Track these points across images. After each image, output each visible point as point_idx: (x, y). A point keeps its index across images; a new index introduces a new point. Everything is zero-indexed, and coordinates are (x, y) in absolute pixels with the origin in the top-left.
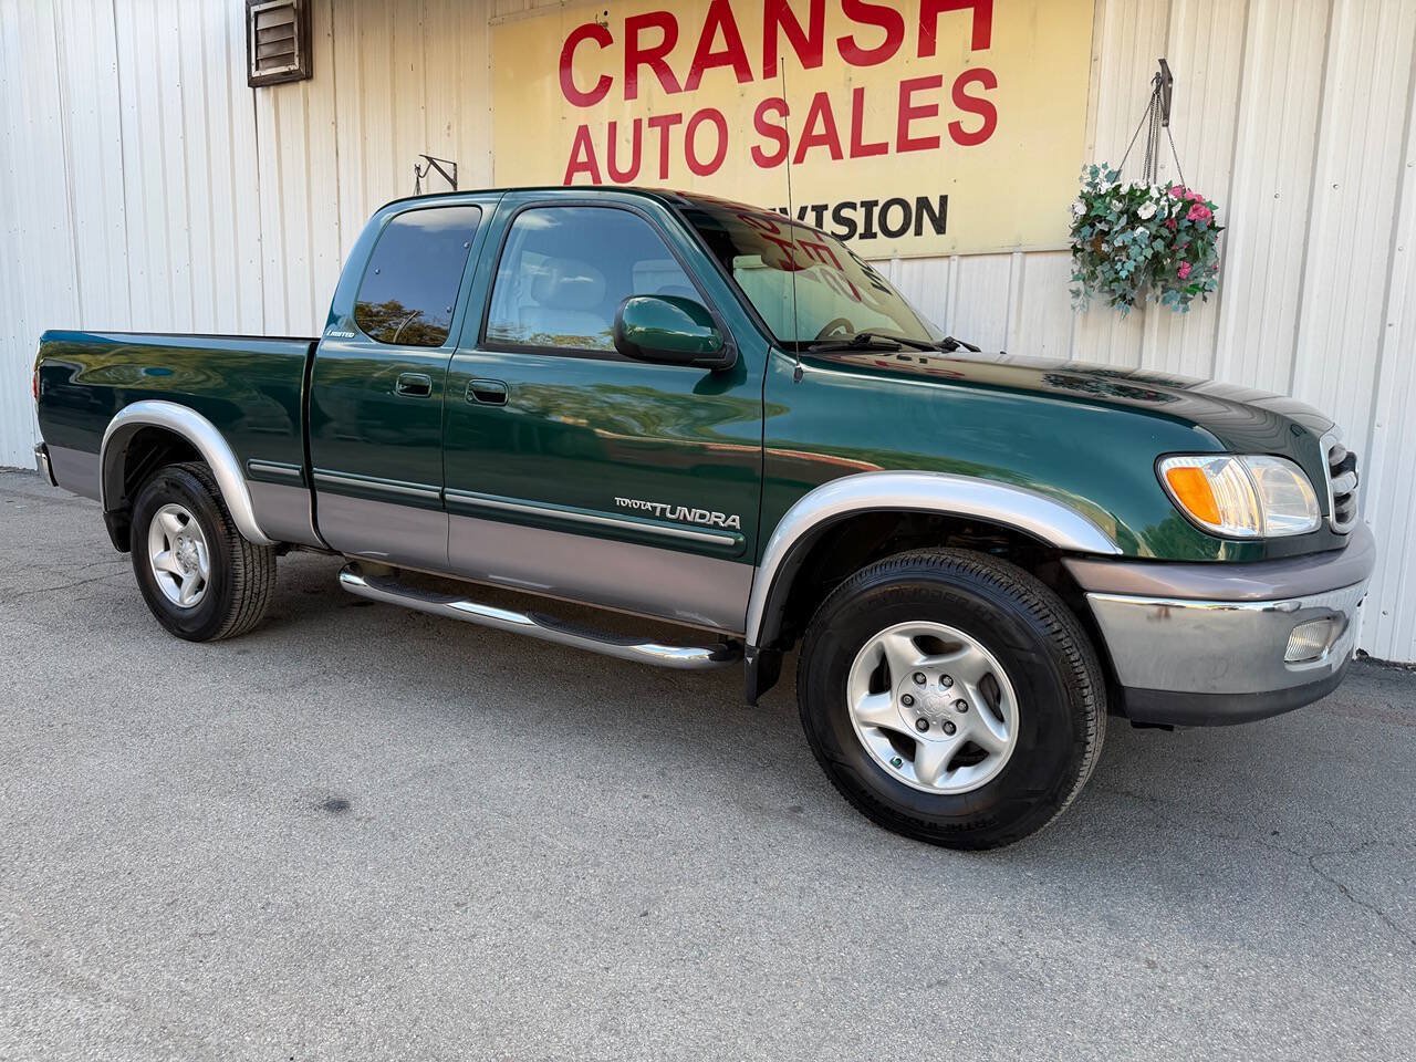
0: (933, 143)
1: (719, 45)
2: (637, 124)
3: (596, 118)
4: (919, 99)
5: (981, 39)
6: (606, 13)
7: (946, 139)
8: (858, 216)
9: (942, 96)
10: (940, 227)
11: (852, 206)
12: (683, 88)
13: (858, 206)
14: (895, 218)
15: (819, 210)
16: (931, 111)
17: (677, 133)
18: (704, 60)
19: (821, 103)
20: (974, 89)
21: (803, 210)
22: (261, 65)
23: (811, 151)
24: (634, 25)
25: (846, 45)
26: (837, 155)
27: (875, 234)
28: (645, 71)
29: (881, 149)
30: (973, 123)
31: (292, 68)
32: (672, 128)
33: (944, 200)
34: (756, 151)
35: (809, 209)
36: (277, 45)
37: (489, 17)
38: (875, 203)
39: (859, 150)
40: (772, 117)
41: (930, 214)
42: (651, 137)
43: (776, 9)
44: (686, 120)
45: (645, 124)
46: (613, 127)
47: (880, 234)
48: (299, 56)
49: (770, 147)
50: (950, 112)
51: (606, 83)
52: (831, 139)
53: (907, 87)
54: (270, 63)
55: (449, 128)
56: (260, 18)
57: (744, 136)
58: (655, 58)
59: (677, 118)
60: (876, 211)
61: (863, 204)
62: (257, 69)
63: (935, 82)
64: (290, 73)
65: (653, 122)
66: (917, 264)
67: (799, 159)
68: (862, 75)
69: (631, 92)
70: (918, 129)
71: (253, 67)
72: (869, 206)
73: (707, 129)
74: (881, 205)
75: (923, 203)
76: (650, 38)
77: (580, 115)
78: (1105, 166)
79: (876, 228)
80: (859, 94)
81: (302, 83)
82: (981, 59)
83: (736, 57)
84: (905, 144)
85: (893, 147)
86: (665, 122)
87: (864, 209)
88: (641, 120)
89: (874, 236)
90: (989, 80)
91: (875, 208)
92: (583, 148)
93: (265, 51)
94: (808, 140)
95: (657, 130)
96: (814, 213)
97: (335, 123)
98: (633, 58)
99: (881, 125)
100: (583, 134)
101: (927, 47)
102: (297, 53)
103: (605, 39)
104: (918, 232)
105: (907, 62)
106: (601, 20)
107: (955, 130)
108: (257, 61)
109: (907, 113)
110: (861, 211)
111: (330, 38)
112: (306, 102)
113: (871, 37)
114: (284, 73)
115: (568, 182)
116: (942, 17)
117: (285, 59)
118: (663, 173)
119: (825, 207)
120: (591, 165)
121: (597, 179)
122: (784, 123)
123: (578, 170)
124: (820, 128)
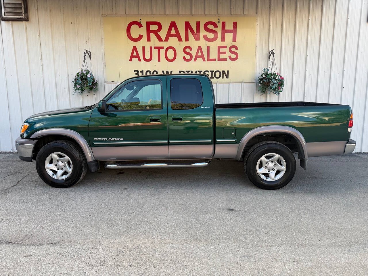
0: (225, 60)
1: (173, 32)
2: (151, 48)
3: (139, 45)
4: (222, 50)
5: (234, 39)
6: (140, 19)
7: (228, 59)
9: (227, 50)
10: (227, 77)
11: (208, 71)
12: (164, 41)
13: (209, 71)
14: (218, 75)
15: (200, 72)
16: (225, 53)
17: (162, 52)
18: (169, 35)
19: (200, 48)
20: (233, 49)
21: (196, 72)
22: (6, 14)
23: (198, 59)
24: (149, 24)
25: (205, 36)
26: (204, 60)
28: (153, 36)
29: (214, 60)
30: (234, 56)
31: (21, 17)
32: (161, 50)
33: (228, 71)
34: (184, 58)
35: (198, 71)
36: (14, 9)
37: (101, 14)
38: (213, 71)
39: (209, 60)
40: (188, 50)
41: (225, 74)
43: (188, 26)
44: (165, 48)
45: (153, 48)
46: (144, 48)
47: (214, 78)
48: (24, 14)
49: (188, 57)
50: (229, 54)
52: (202, 56)
53: (219, 47)
54: (10, 14)
55: (87, 42)
57: (181, 54)
58: (156, 32)
60: (213, 73)
62: (5, 15)
63: (225, 47)
64: (21, 18)
65: (155, 48)
66: (222, 84)
67: (195, 60)
68: (209, 44)
69: (149, 39)
70: (222, 56)
71: (3, 14)
72: (212, 72)
73: (171, 51)
74: (214, 72)
75: (224, 72)
76: (154, 27)
77: (134, 44)
79: (213, 76)
80: (208, 48)
81: (24, 22)
82: (234, 44)
83: (178, 35)
84: (219, 59)
85: (217, 60)
86: (159, 48)
88: (152, 47)
89: (213, 78)
90: (237, 48)
91: (213, 72)
92: (135, 52)
93: (8, 10)
94: (197, 56)
95: (157, 50)
97: (39, 36)
98: (149, 31)
99: (214, 55)
100: (135, 49)
101: (223, 39)
102: (23, 12)
103: (140, 25)
104: (223, 78)
105: (219, 42)
106: (139, 21)
107: (230, 57)
108: (5, 12)
109: (219, 53)
110: (210, 73)
111: (37, 10)
112: (26, 28)
113: (211, 36)
114: (18, 18)
115: (131, 60)
116: (227, 34)
117: (20, 14)
118: (159, 60)
119: (202, 71)
120: (138, 56)
121: (140, 60)
122: (191, 52)
123: (134, 57)
124: (200, 54)
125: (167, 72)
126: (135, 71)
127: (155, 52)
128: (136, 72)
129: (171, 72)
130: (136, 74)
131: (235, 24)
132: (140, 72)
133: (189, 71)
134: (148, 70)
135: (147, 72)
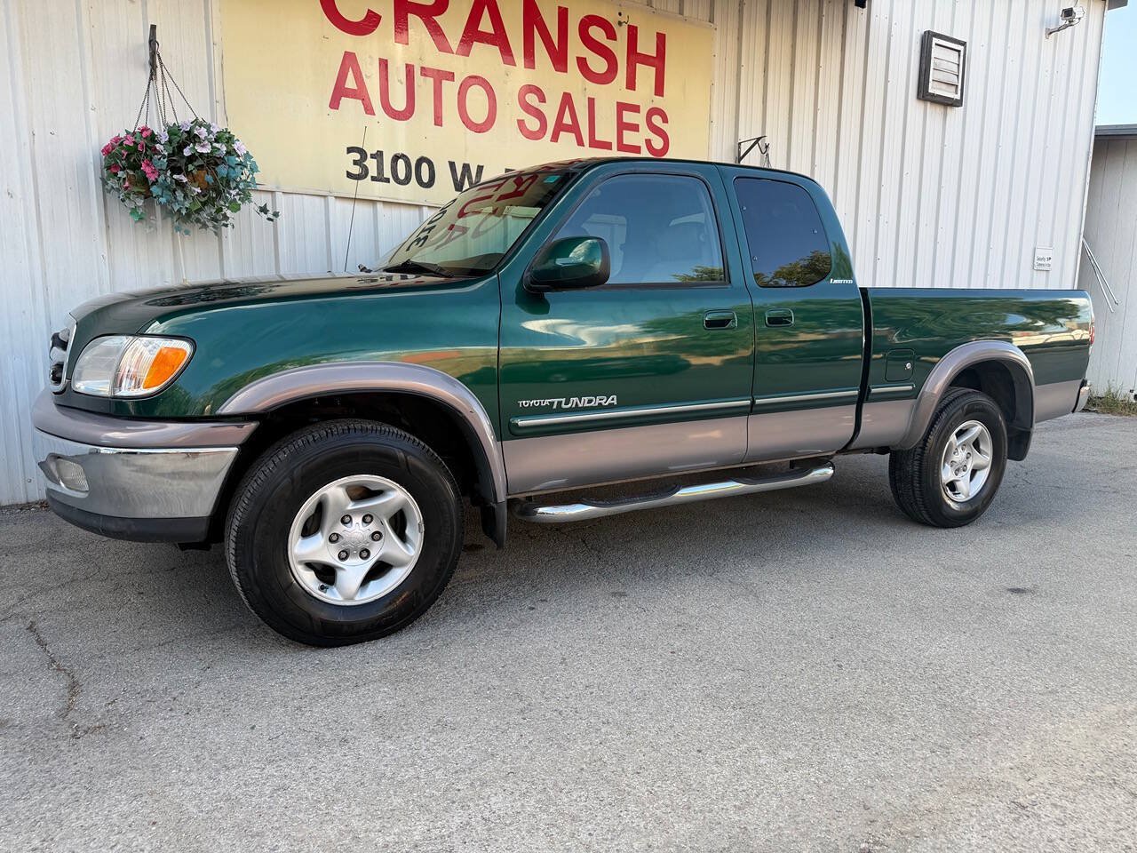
0: (637, 149)
1: (486, 25)
2: (410, 70)
3: (368, 49)
4: (628, 117)
5: (659, 90)
7: (644, 149)
9: (640, 119)
12: (455, 52)
16: (635, 128)
17: (450, 90)
18: (473, 33)
19: (567, 100)
20: (657, 121)
23: (563, 135)
25: (582, 63)
26: (579, 142)
28: (416, 23)
29: (608, 145)
30: (657, 143)
32: (445, 83)
34: (521, 124)
39: (594, 143)
43: (532, 17)
44: (459, 80)
45: (417, 71)
46: (384, 64)
49: (533, 124)
50: (645, 132)
51: (374, 18)
52: (575, 129)
53: (622, 107)
57: (510, 111)
58: (427, 14)
63: (636, 109)
65: (426, 72)
67: (555, 138)
68: (594, 89)
70: (628, 138)
73: (478, 93)
77: (349, 42)
80: (591, 102)
82: (659, 102)
83: (501, 40)
84: (621, 146)
85: (614, 146)
86: (441, 76)
88: (412, 66)
90: (665, 118)
92: (350, 75)
94: (560, 127)
95: (430, 81)
98: (402, 5)
99: (606, 128)
100: (349, 60)
101: (631, 85)
105: (620, 89)
107: (648, 144)
109: (621, 125)
113: (598, 64)
115: (335, 104)
116: (639, 67)
118: (438, 121)
120: (360, 94)
121: (369, 110)
122: (542, 107)
123: (347, 96)
124: (567, 120)
125: (466, 167)
126: (350, 150)
127: (424, 87)
128: (357, 156)
129: (480, 169)
130: (355, 163)
131: (661, 39)
132: (373, 156)
134: (400, 151)
135: (396, 158)
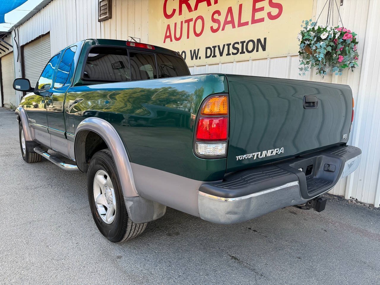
0: (262, 20)
2: (182, 22)
3: (171, 22)
4: (258, 5)
7: (266, 18)
8: (239, 46)
9: (265, 4)
10: (264, 49)
11: (238, 43)
12: (193, 10)
14: (250, 47)
15: (229, 45)
16: (262, 9)
18: (198, 1)
19: (230, 10)
21: (224, 46)
23: (227, 26)
26: (234, 27)
27: (245, 52)
28: (184, 6)
29: (246, 24)
30: (275, 11)
31: (107, 16)
32: (190, 23)
33: (265, 39)
34: (212, 28)
35: (226, 45)
36: (104, 10)
39: (241, 25)
40: (216, 16)
41: (261, 44)
42: (185, 25)
44: (194, 20)
45: (184, 22)
46: (176, 24)
47: (246, 52)
48: (108, 12)
49: (215, 26)
50: (268, 9)
51: (174, 11)
52: (232, 22)
53: (255, 2)
54: (103, 15)
55: (139, 29)
56: (101, 3)
57: (209, 23)
58: (186, 2)
59: (191, 20)
60: (245, 44)
61: (241, 42)
62: (100, 17)
65: (186, 21)
66: (257, 61)
67: (223, 29)
70: (258, 16)
71: (99, 16)
72: (243, 43)
73: (199, 22)
74: (246, 42)
75: (259, 41)
77: (168, 21)
78: (311, 20)
79: (245, 50)
80: (241, 6)
81: (109, 20)
84: (254, 21)
85: (250, 23)
86: (188, 21)
87: (241, 44)
89: (244, 53)
91: (244, 43)
92: (168, 31)
93: (102, 12)
94: (226, 23)
95: (187, 24)
96: (227, 46)
97: (116, 30)
98: (181, 2)
99: (247, 15)
100: (169, 27)
104: (257, 51)
107: (269, 14)
108: (100, 15)
109: (254, 11)
110: (241, 45)
111: (115, 7)
112: (110, 25)
114: (105, 17)
115: (164, 42)
117: (105, 13)
118: (188, 37)
119: (230, 44)
120: (170, 36)
121: (171, 41)
122: (219, 18)
123: (167, 38)
124: (229, 19)
129: (198, 50)
133: (216, 46)
